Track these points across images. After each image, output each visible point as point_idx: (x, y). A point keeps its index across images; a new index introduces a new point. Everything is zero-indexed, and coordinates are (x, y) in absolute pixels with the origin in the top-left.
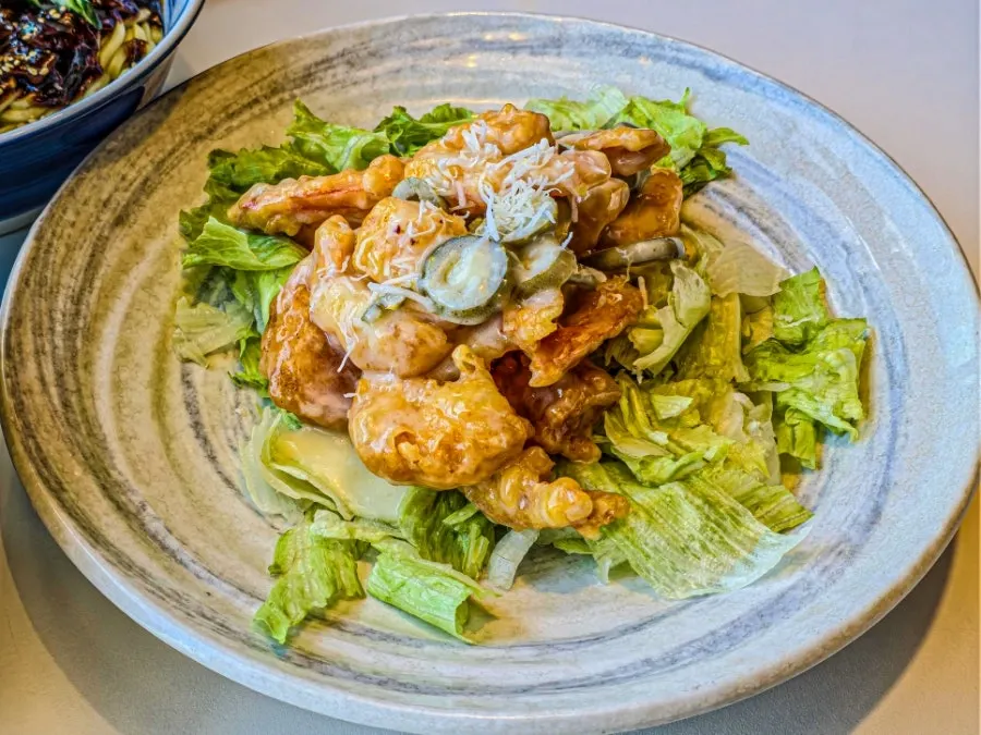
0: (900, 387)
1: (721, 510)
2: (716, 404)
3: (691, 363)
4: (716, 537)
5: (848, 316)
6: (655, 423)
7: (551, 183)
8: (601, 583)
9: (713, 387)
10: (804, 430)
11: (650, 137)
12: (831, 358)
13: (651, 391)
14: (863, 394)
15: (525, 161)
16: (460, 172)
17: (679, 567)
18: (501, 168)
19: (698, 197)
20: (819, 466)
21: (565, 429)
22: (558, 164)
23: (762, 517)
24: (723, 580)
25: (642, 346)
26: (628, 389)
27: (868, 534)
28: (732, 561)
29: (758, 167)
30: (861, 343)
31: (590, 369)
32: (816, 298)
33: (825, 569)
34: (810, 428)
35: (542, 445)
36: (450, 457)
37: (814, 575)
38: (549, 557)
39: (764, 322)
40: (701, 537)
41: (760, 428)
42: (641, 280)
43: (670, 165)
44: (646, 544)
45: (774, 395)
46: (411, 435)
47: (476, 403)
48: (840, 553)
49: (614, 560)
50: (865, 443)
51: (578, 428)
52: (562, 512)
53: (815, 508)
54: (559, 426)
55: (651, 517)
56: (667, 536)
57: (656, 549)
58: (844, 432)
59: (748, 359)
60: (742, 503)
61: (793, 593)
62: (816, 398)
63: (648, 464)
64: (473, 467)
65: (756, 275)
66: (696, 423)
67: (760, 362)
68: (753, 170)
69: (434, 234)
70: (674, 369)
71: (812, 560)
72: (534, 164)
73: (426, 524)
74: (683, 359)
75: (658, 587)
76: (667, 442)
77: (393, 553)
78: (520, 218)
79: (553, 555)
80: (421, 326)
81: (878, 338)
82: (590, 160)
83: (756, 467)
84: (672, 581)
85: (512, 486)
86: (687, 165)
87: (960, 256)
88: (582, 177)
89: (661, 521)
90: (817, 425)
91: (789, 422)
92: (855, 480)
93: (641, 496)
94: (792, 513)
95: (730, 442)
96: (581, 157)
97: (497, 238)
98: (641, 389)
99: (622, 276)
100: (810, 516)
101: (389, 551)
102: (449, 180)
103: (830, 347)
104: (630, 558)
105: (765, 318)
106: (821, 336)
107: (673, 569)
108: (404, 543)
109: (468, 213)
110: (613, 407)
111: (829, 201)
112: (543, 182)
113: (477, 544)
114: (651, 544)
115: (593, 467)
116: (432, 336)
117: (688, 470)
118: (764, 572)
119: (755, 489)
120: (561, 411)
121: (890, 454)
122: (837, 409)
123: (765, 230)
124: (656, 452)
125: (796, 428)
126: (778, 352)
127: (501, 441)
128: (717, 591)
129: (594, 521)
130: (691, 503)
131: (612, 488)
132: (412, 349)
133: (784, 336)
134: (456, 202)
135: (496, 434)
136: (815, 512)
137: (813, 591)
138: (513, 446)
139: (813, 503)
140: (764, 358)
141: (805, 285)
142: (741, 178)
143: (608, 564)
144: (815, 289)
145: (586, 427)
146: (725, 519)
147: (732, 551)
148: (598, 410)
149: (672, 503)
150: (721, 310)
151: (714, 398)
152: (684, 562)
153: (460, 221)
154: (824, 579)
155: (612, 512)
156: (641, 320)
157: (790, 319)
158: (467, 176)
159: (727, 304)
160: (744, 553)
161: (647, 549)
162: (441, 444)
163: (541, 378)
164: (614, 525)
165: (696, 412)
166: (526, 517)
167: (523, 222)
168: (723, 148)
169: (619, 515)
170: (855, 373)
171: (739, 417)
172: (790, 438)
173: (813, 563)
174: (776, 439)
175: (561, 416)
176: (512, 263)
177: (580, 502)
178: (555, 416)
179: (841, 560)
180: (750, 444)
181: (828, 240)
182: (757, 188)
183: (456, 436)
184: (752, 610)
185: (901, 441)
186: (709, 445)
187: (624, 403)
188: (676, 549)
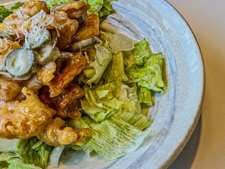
0: (175, 74)
1: (122, 127)
2: (118, 90)
3: (109, 77)
4: (122, 136)
5: (156, 53)
6: (98, 100)
7: (47, 25)
8: (88, 159)
9: (116, 85)
10: (147, 93)
11: (82, 4)
12: (152, 68)
13: (96, 90)
14: (164, 78)
15: (37, 18)
16: (15, 26)
17: (111, 149)
18: (29, 22)
19: (106, 21)
20: (154, 104)
21: (67, 109)
22: (48, 18)
23: (137, 126)
24: (126, 150)
25: (89, 75)
26: (88, 91)
27: (170, 126)
28: (128, 143)
29: (123, 8)
30: (161, 61)
31: (72, 87)
32: (146, 48)
33: (158, 141)
34: (149, 92)
35: (60, 116)
36: (26, 128)
37: (155, 144)
38: (71, 152)
39: (131, 59)
41: (133, 95)
42: (86, 53)
43: (95, 11)
44: (99, 143)
45: (137, 83)
46: (11, 122)
47: (32, 107)
48: (162, 134)
49: (90, 150)
50: (167, 94)
51: (72, 108)
52: (68, 140)
53: (153, 119)
54: (65, 108)
55: (100, 134)
56: (106, 139)
57: (103, 144)
58: (160, 92)
59: (127, 72)
60: (129, 123)
61: (149, 151)
62: (149, 82)
63: (97, 115)
64: (35, 130)
65: (126, 44)
66: (112, 98)
67: (131, 73)
68: (121, 9)
69: (7, 50)
70: (103, 80)
71: (154, 138)
72: (40, 19)
73: (26, 150)
74: (106, 76)
75: (106, 157)
76: (102, 106)
77: (14, 164)
78: (37, 39)
79: (72, 151)
80: (9, 83)
81: (167, 58)
82: (60, 15)
83: (133, 109)
84: (110, 154)
85: (51, 133)
86: (100, 11)
87: (188, 27)
88: (57, 21)
89: (103, 134)
90: (151, 91)
91: (142, 92)
92: (165, 108)
93: (96, 127)
94: (147, 122)
95: (123, 103)
96: (56, 14)
97: (29, 48)
98: (92, 89)
99: (79, 53)
100: (152, 123)
101: (12, 163)
102: (12, 29)
103: (151, 64)
104: (95, 149)
105: (131, 58)
106: (148, 61)
107: (110, 150)
108: (18, 159)
109: (20, 40)
110: (83, 98)
111: (146, 15)
112: (43, 25)
113: (44, 153)
114: (101, 143)
115: (79, 120)
116: (13, 86)
117: (110, 115)
118: (139, 145)
119: (133, 117)
120: (64, 103)
121: (175, 97)
122: (156, 85)
123: (128, 28)
124: (99, 111)
125: (144, 93)
126: (136, 68)
127: (43, 119)
128: (124, 155)
129: (79, 140)
130: (112, 126)
131: (86, 126)
132: (7, 91)
133: (138, 63)
134: (16, 36)
135: (41, 116)
136: (154, 121)
137: (155, 150)
138: (48, 119)
139: (153, 117)
140: (132, 71)
141: (142, 45)
142: (118, 12)
143: (89, 152)
144: (145, 46)
145: (75, 106)
146: (124, 130)
147: (128, 140)
148: (78, 99)
149: (106, 128)
150: (116, 58)
151: (117, 88)
152: (113, 147)
153: (17, 43)
154: (158, 144)
155: (86, 135)
156: (88, 67)
157: (138, 56)
158: (18, 27)
159: (118, 55)
160: (132, 140)
161: (100, 145)
162: (22, 124)
163: (53, 94)
164: (88, 139)
165: (111, 94)
166: (58, 142)
167: (38, 40)
168: (111, 3)
169: (89, 136)
170: (160, 72)
171: (125, 93)
172: (143, 97)
173: (154, 139)
174: (138, 98)
175: (64, 105)
176: (35, 56)
177: (73, 135)
178: (63, 105)
179: (163, 137)
180: (130, 101)
181: (147, 28)
182: (123, 15)
183: (27, 120)
184: (136, 160)
185: (177, 92)
186: (116, 104)
187: (87, 96)
188: (110, 143)
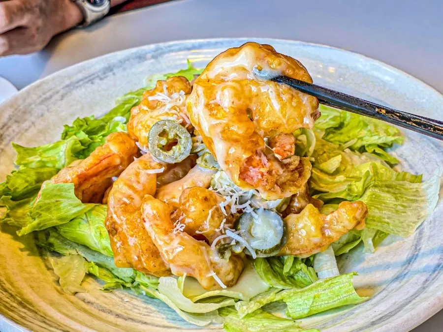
40: (399, 203)
